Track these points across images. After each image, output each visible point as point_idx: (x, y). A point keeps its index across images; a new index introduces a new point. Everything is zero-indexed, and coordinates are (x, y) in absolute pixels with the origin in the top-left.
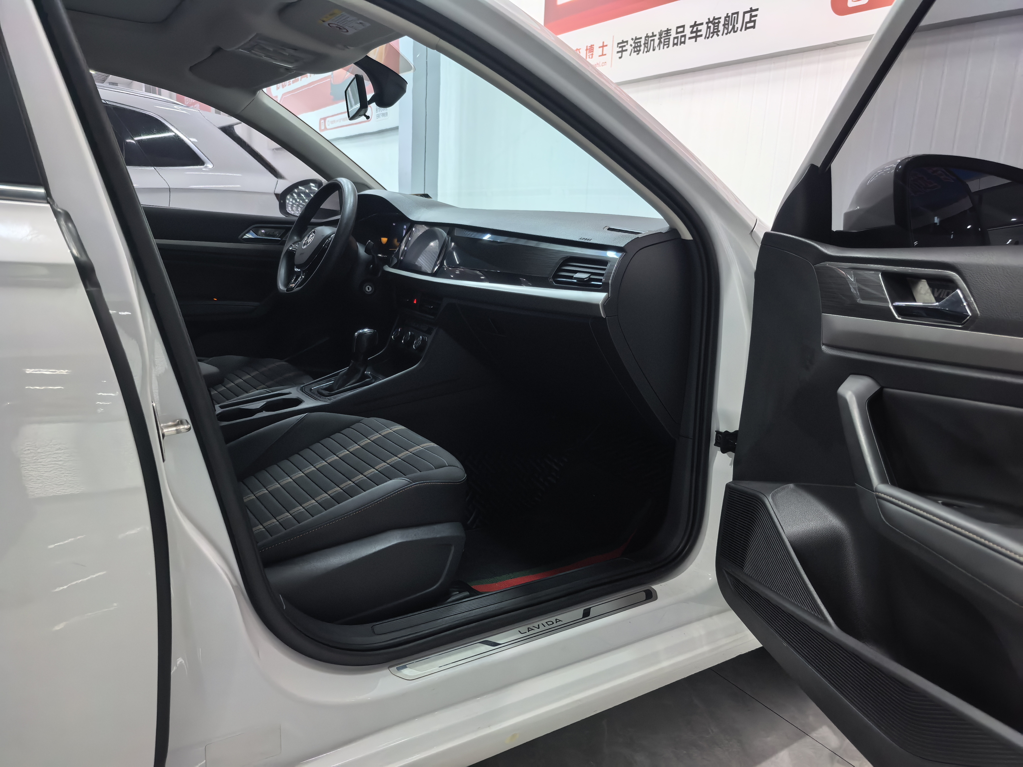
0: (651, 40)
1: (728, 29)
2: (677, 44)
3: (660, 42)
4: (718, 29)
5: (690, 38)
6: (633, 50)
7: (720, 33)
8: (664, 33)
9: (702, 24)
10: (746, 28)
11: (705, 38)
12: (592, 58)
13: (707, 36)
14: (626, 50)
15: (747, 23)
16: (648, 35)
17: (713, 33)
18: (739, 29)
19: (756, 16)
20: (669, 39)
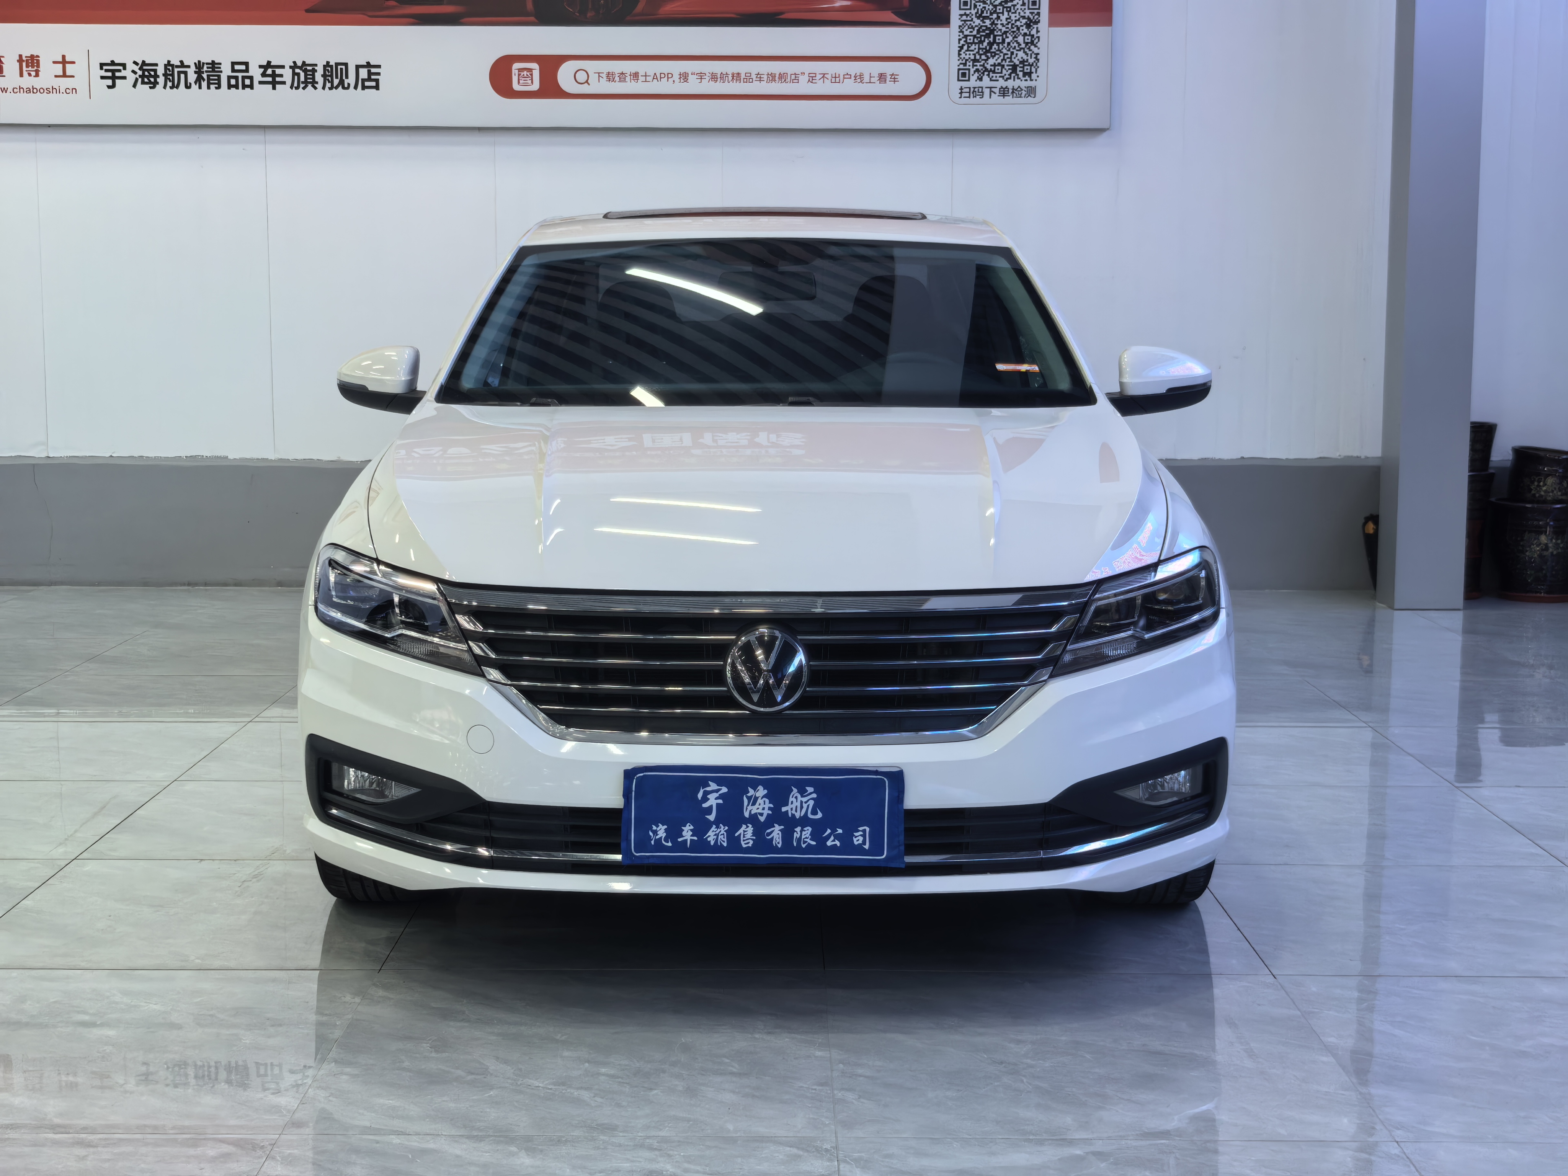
0: (179, 73)
1: (332, 82)
2: (236, 86)
3: (199, 80)
4: (314, 78)
5: (261, 83)
6: (140, 80)
7: (320, 86)
8: (205, 66)
9: (283, 67)
10: (364, 87)
11: (291, 87)
12: (37, 75)
13: (296, 85)
14: (124, 78)
15: (363, 80)
16: (171, 63)
17: (306, 83)
18: (352, 85)
19: (379, 74)
20: (219, 76)
